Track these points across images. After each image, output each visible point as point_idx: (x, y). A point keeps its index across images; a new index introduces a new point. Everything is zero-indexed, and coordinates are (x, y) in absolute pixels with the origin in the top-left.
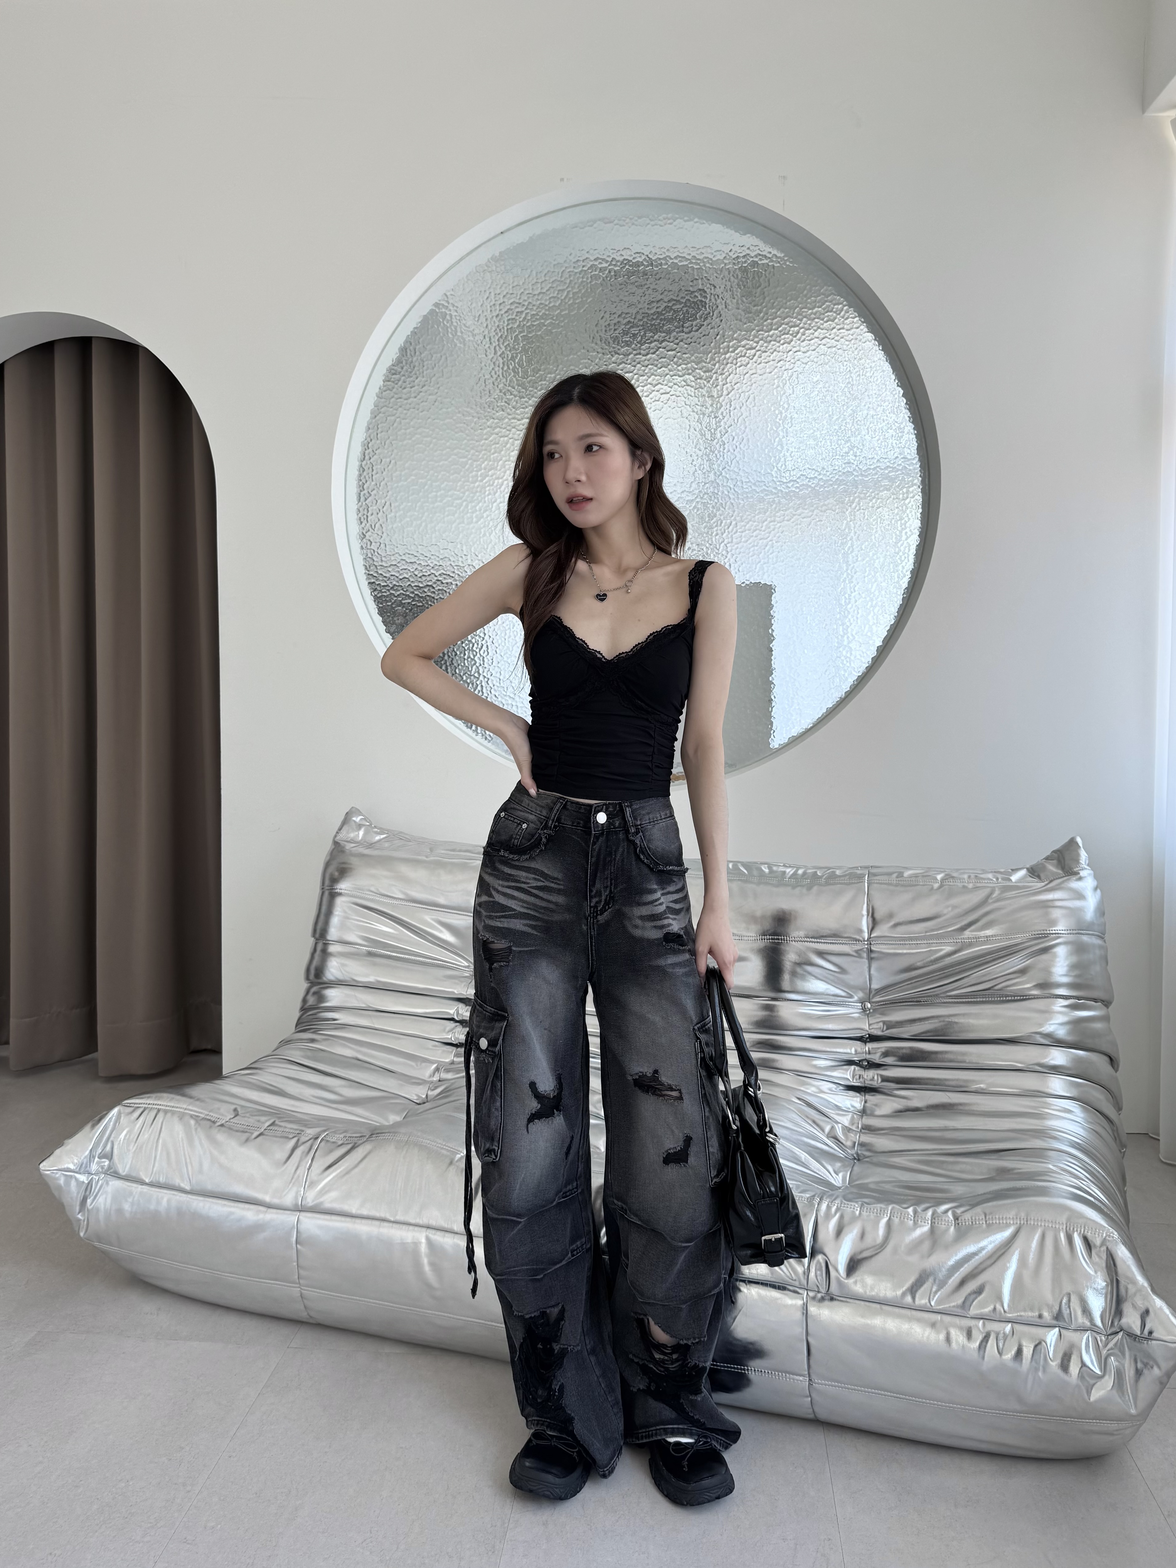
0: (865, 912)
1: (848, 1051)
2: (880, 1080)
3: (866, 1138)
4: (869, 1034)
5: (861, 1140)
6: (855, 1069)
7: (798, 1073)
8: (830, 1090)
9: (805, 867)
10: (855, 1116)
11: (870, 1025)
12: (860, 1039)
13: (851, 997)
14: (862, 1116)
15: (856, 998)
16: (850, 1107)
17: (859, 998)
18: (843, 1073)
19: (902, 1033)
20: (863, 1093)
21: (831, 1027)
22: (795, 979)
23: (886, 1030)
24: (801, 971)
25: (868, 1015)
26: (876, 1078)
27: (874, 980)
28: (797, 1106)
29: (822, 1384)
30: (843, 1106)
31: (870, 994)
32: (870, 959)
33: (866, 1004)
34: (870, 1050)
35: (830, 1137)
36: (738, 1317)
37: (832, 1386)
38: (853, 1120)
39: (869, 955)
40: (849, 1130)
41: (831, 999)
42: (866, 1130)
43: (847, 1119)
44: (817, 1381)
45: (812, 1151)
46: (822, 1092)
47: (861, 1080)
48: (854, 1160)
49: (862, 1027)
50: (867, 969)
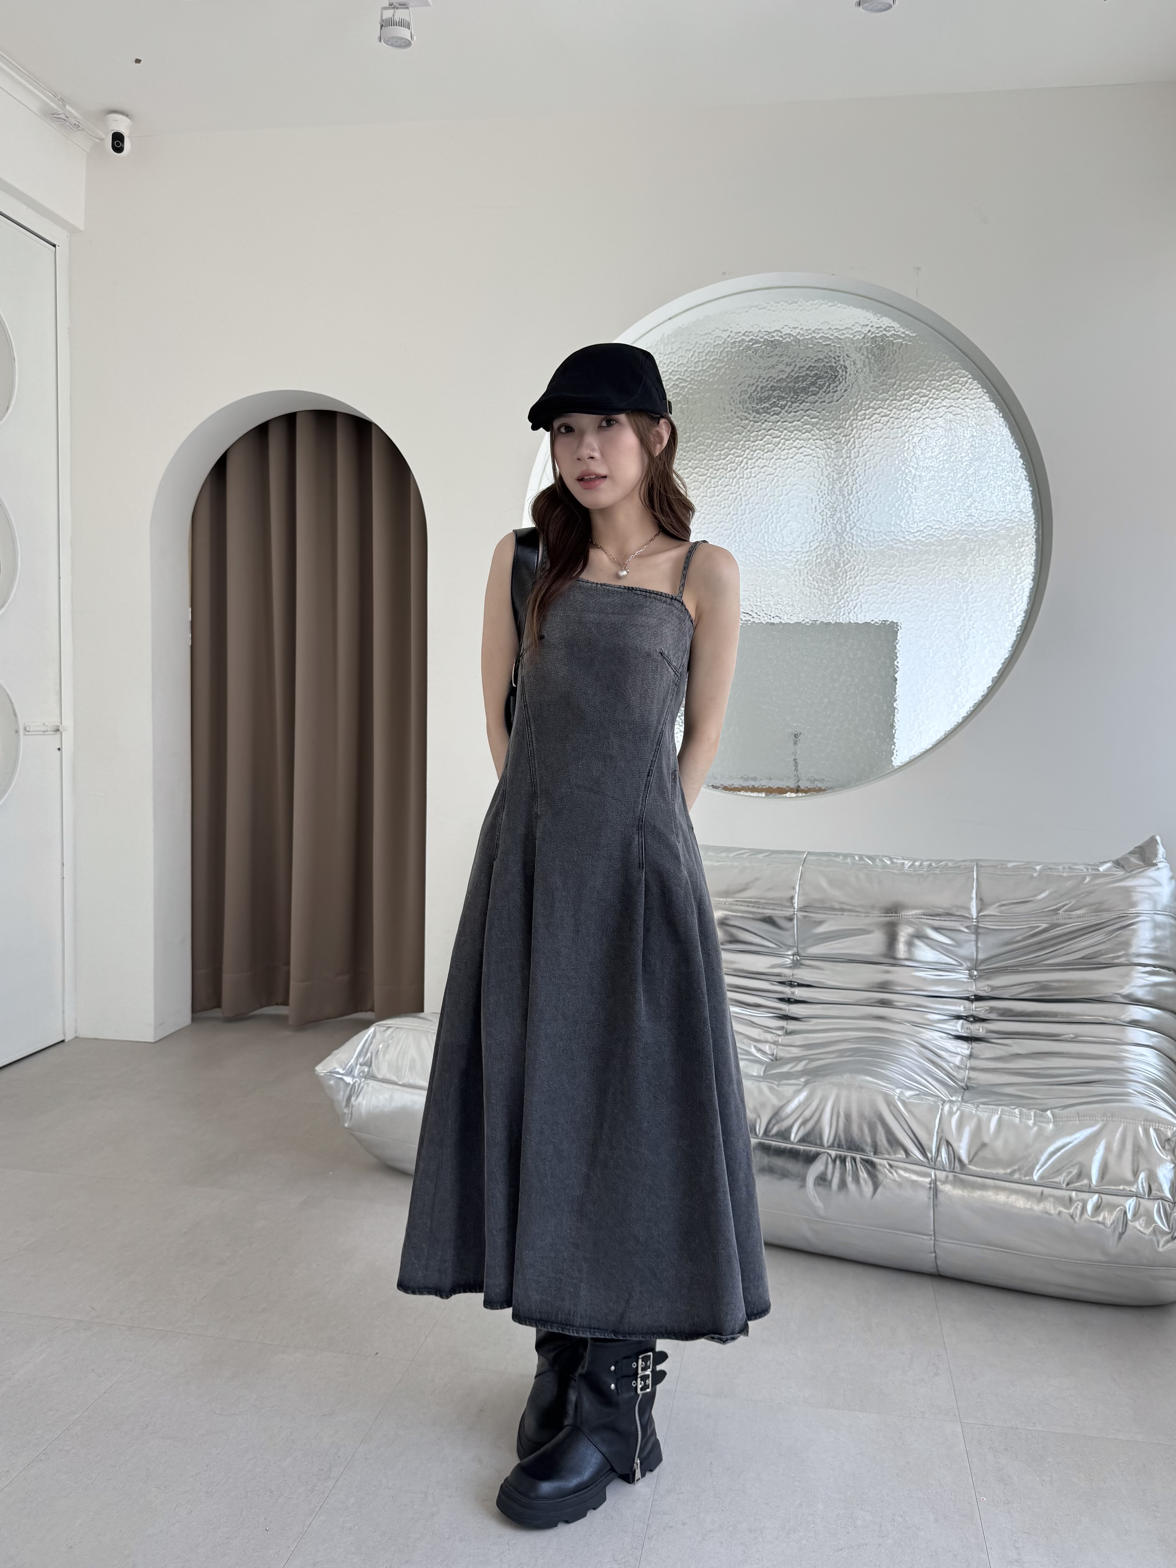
0: (974, 895)
1: (958, 1008)
2: (985, 1031)
4: (975, 996)
5: (970, 1075)
6: (963, 1023)
7: (915, 1024)
8: (945, 1038)
9: (920, 860)
10: (964, 1058)
11: (977, 988)
12: (967, 999)
13: (961, 965)
14: (970, 1059)
15: (964, 966)
16: (959, 1051)
17: (967, 966)
18: (953, 1026)
19: (1003, 994)
20: (970, 1042)
21: (943, 989)
22: (913, 949)
23: (991, 991)
24: (918, 942)
25: (975, 980)
26: (981, 1030)
27: (980, 951)
28: (915, 1048)
29: (944, 1242)
30: (953, 1050)
31: (976, 965)
32: (977, 934)
33: (973, 971)
34: (976, 1008)
35: (944, 1072)
36: (880, 1190)
37: (953, 1243)
38: (962, 1061)
39: (977, 931)
40: (959, 1068)
41: (943, 966)
42: (972, 1069)
43: (957, 1060)
44: (940, 1239)
45: (930, 1080)
46: (935, 1040)
47: (968, 1031)
48: (964, 1089)
49: (970, 989)
50: (973, 943)
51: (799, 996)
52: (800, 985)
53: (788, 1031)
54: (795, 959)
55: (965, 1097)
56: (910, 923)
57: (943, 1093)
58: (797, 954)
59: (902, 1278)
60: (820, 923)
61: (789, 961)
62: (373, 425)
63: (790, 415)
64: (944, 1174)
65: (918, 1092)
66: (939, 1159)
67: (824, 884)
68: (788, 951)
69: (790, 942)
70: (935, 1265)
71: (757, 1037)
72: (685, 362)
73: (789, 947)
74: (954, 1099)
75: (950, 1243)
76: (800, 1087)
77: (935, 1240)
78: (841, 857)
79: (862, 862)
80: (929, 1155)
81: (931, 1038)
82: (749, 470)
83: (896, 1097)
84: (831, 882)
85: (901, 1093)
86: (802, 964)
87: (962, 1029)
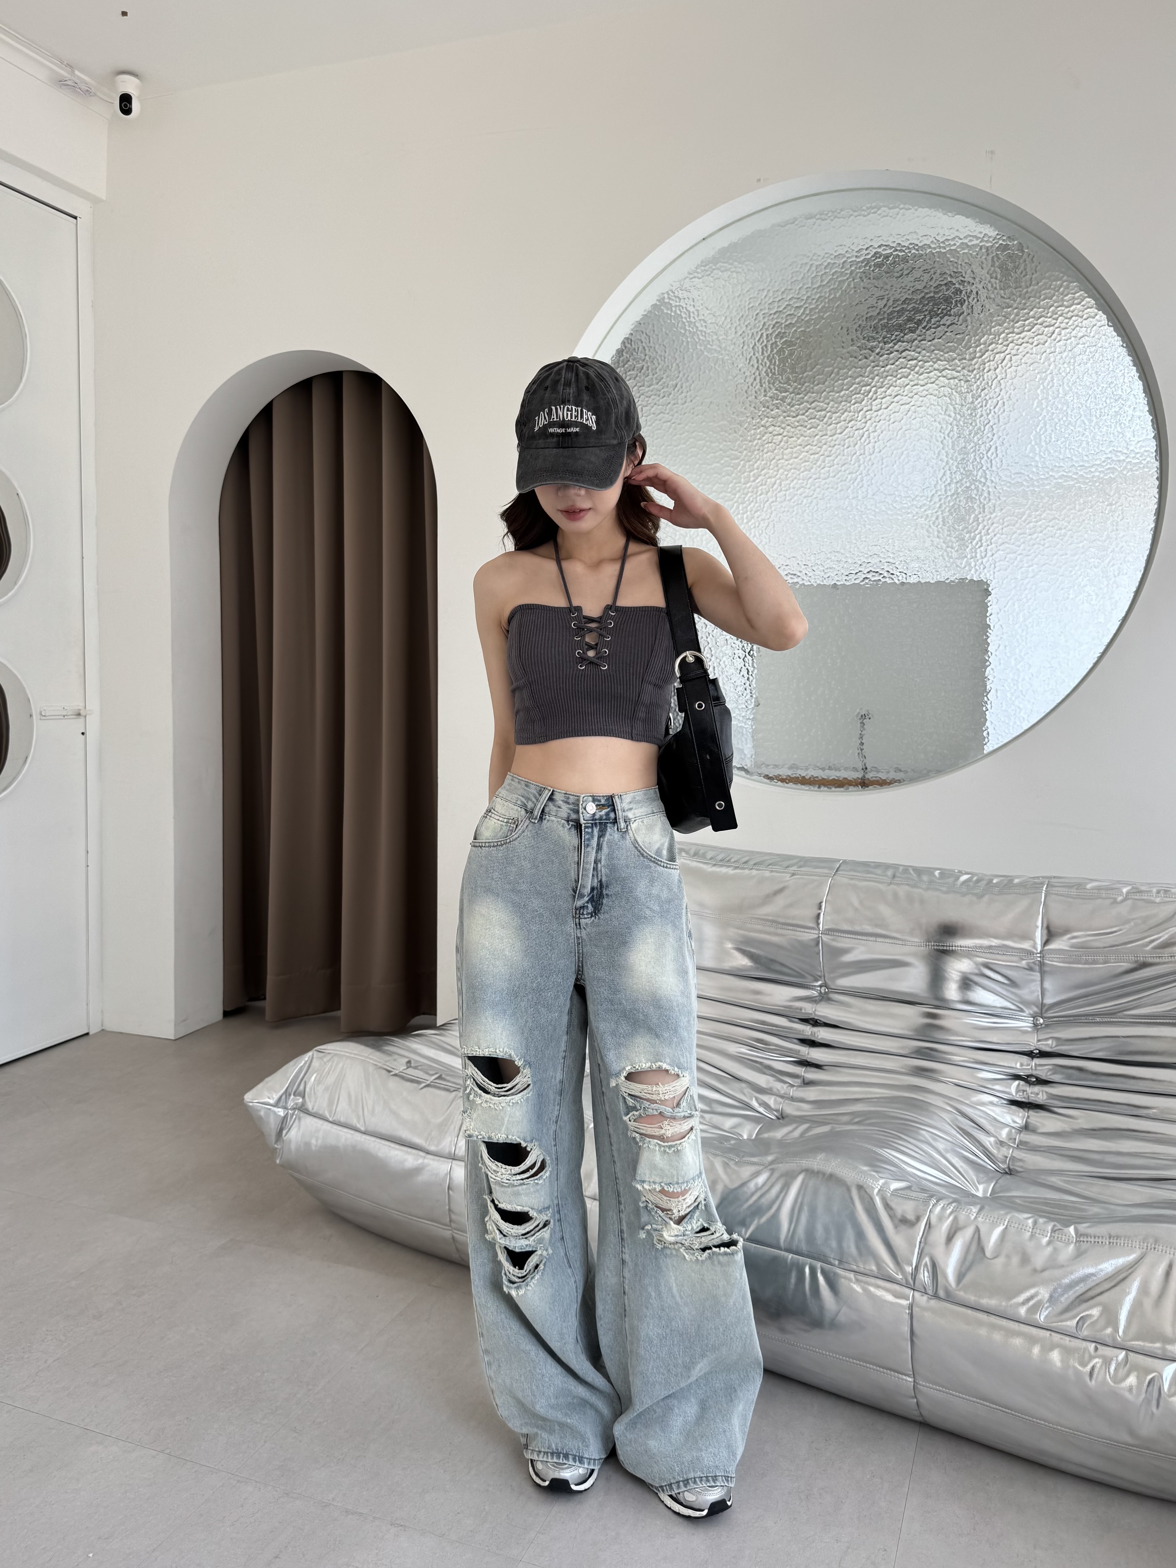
0: (1039, 923)
1: (1014, 1065)
2: (1045, 1097)
3: (1018, 1154)
4: (1038, 1050)
5: (1014, 1155)
6: (1019, 1085)
7: (961, 1085)
8: (992, 1103)
10: (1013, 1131)
11: (1039, 1041)
12: (1030, 1054)
13: (1022, 1011)
14: (1020, 1132)
15: (1027, 1012)
16: (1011, 1122)
17: (1031, 1012)
18: (1006, 1087)
19: (1071, 1050)
20: (1027, 1110)
21: (995, 1040)
22: (968, 988)
23: (1056, 1046)
25: (1039, 1030)
26: (1042, 1095)
27: (1048, 995)
28: (951, 1116)
29: (926, 1387)
30: (1002, 1119)
31: (1042, 1009)
32: (1043, 972)
33: (1039, 1018)
34: (1035, 1067)
35: (981, 1148)
36: (844, 1310)
37: (937, 1389)
38: (1009, 1133)
39: (1041, 969)
40: (1002, 1143)
41: (998, 1011)
42: (1022, 1146)
43: (1003, 1133)
44: (920, 1379)
45: (955, 1160)
46: (981, 1105)
47: (1026, 1095)
48: (1003, 1174)
49: (1030, 1042)
50: (1039, 983)
51: (822, 1039)
52: (823, 1025)
53: (805, 1082)
54: (822, 991)
58: (825, 985)
59: (881, 1423)
60: (849, 950)
61: (815, 994)
62: (381, 380)
64: (925, 1297)
66: (920, 1277)
67: (855, 902)
68: (813, 982)
69: (816, 970)
70: (918, 1411)
71: (764, 1085)
73: (817, 977)
75: (931, 1387)
77: (914, 1381)
79: (905, 875)
80: (909, 1271)
81: (975, 1102)
83: (876, 1191)
84: (863, 900)
86: (829, 999)
87: (1018, 1091)
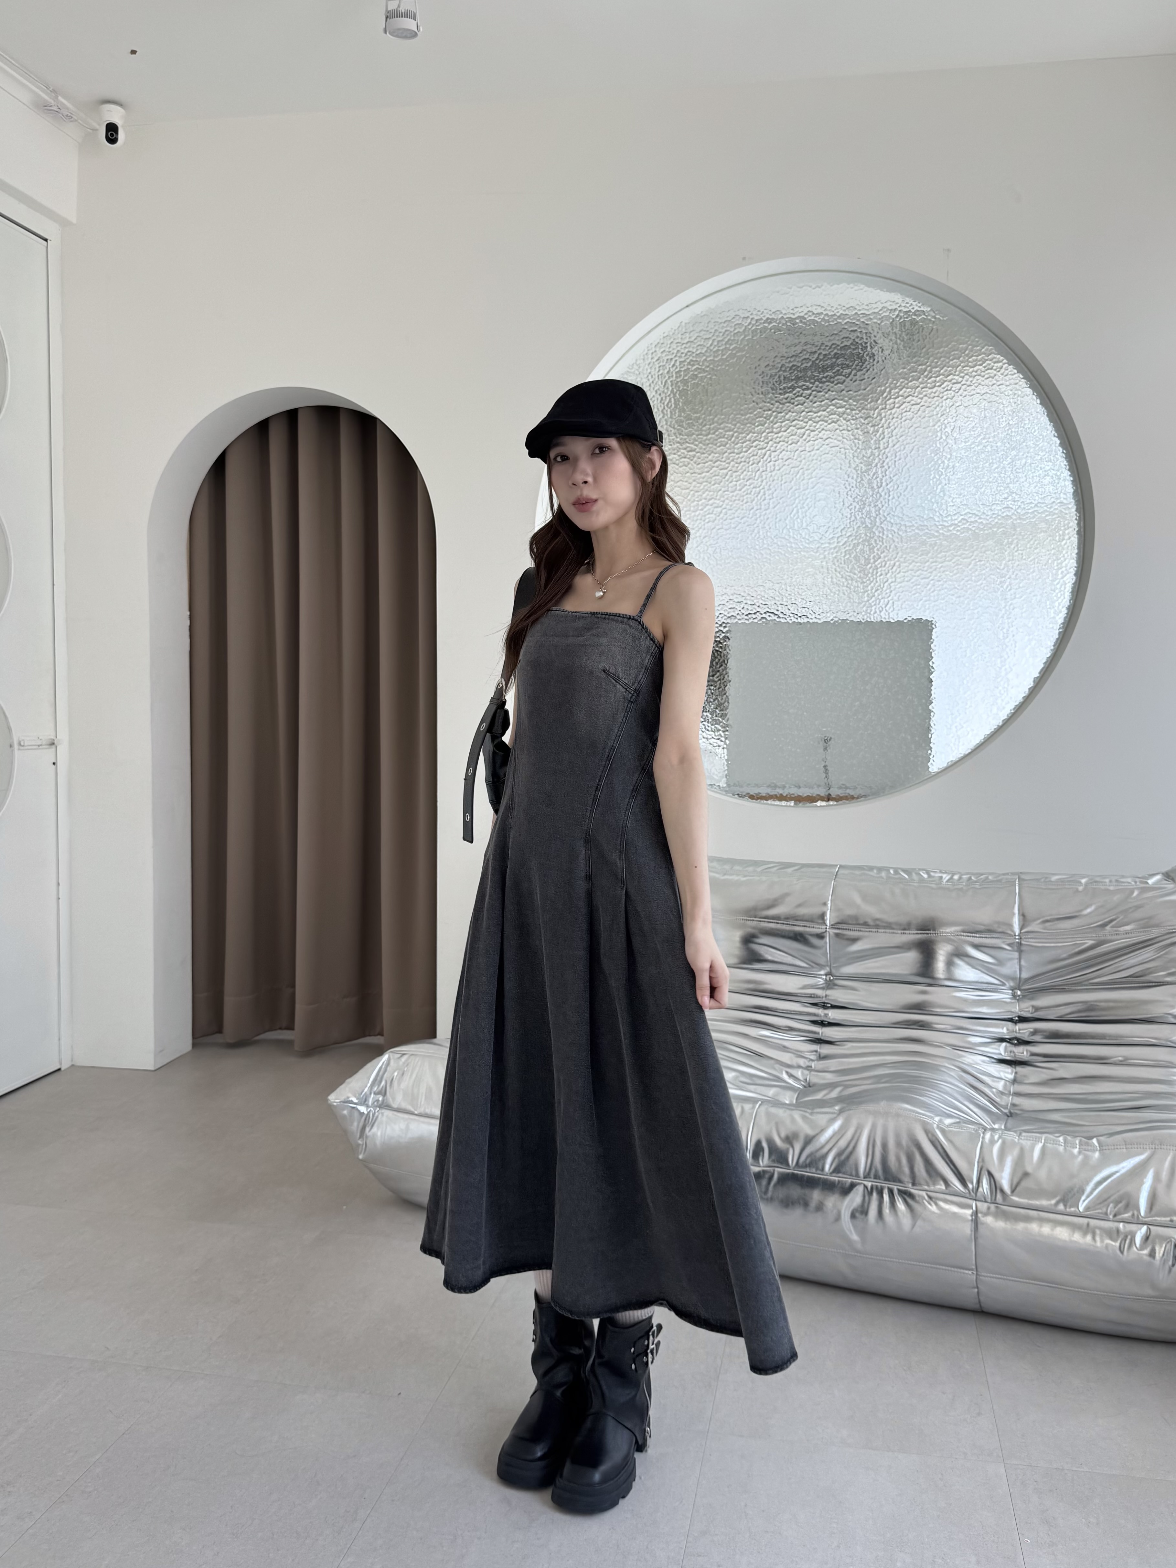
0: (1016, 911)
1: (1001, 1030)
2: (1029, 1054)
4: (1019, 1017)
5: (1013, 1101)
6: (1006, 1047)
7: (955, 1047)
8: (987, 1062)
9: (959, 873)
10: (1008, 1083)
11: (1020, 1008)
12: (1010, 1020)
13: (1004, 984)
14: (1013, 1084)
15: (1008, 986)
16: (1004, 1076)
18: (996, 1049)
19: (1049, 1015)
20: (1013, 1066)
21: (985, 1010)
22: (953, 968)
23: (1035, 1012)
24: (958, 961)
25: (1018, 1000)
26: (1025, 1053)
27: (1023, 969)
28: (955, 1073)
29: (987, 1277)
30: (996, 1074)
31: (1019, 984)
32: (1020, 952)
33: (1016, 991)
34: (1019, 1030)
35: (986, 1098)
36: (919, 1223)
37: (996, 1278)
38: (1005, 1086)
39: (1019, 948)
40: (1002, 1093)
41: (985, 986)
42: (1017, 1094)
43: (1000, 1086)
44: (983, 1274)
45: (972, 1107)
46: (977, 1064)
47: (1012, 1054)
48: (1008, 1116)
49: (1013, 1010)
50: (1016, 961)
51: (833, 1019)
52: (834, 1007)
53: (822, 1056)
54: (828, 979)
55: (1009, 1125)
56: (948, 941)
57: (984, 1120)
58: (829, 974)
59: (944, 1315)
60: (854, 940)
61: (822, 982)
62: (378, 421)
63: (815, 405)
64: (986, 1205)
65: (958, 1120)
66: (980, 1189)
67: (858, 900)
68: (820, 971)
69: (822, 961)
70: (977, 1300)
71: (789, 1062)
72: (703, 351)
73: (821, 967)
74: (996, 1126)
75: (993, 1277)
76: (835, 1115)
77: (977, 1274)
78: (875, 871)
79: (897, 876)
80: (970, 1186)
81: (972, 1062)
82: (772, 463)
83: (935, 1126)
84: (864, 898)
85: (940, 1121)
86: (835, 985)
87: (1005, 1052)
